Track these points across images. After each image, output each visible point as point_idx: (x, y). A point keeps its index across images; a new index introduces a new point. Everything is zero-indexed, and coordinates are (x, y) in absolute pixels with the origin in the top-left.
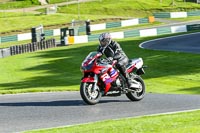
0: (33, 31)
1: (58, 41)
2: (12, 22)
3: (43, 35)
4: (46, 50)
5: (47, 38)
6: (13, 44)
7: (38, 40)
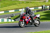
0: (42, 6)
1: (48, 9)
2: (37, 4)
3: (45, 7)
4: (46, 11)
5: (46, 8)
6: (37, 9)
7: (44, 9)
